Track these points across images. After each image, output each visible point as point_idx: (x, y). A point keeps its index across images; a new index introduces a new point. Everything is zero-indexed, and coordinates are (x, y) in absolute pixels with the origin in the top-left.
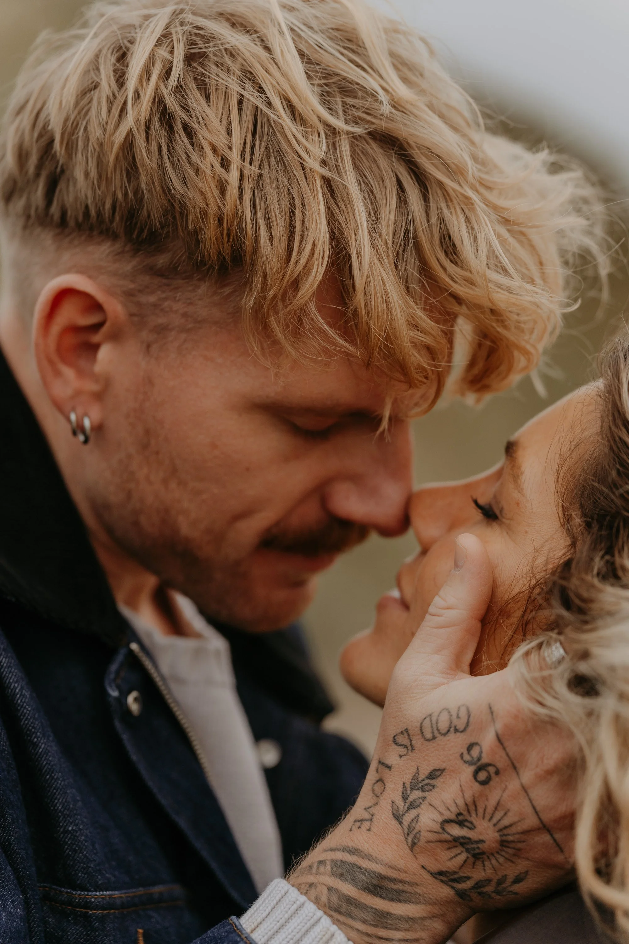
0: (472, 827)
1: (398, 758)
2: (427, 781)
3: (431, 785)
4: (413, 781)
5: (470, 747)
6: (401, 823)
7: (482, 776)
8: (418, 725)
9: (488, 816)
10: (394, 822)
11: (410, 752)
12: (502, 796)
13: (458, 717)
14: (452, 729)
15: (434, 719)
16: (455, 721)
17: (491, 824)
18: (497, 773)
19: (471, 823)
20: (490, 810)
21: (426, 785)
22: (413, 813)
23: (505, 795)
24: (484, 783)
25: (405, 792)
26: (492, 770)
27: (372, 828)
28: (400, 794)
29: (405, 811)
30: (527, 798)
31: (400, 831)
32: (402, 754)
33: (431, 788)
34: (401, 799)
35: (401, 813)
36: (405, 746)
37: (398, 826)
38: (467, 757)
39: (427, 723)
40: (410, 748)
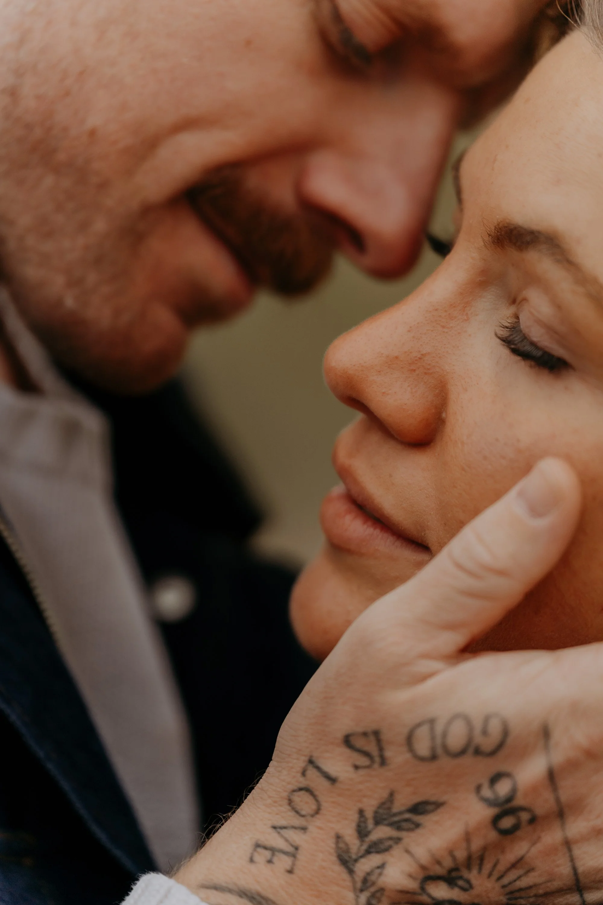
0: (468, 887)
1: (351, 769)
2: (407, 816)
3: (413, 823)
4: (381, 811)
5: (494, 779)
6: (351, 872)
7: (507, 822)
8: (405, 731)
9: (496, 875)
10: (339, 869)
11: (376, 766)
12: (528, 852)
13: (485, 732)
14: (471, 750)
15: (439, 728)
16: (478, 739)
17: (497, 886)
18: (533, 820)
19: (468, 882)
20: (501, 867)
21: (407, 820)
22: (375, 860)
23: (534, 850)
24: (505, 833)
25: (362, 825)
26: (525, 816)
27: (296, 871)
28: (354, 825)
29: (360, 854)
30: (567, 855)
31: (349, 883)
32: (358, 763)
33: (412, 826)
34: (355, 834)
35: (354, 857)
36: (367, 754)
37: (345, 875)
38: (487, 792)
39: (423, 733)
40: (377, 759)
